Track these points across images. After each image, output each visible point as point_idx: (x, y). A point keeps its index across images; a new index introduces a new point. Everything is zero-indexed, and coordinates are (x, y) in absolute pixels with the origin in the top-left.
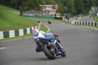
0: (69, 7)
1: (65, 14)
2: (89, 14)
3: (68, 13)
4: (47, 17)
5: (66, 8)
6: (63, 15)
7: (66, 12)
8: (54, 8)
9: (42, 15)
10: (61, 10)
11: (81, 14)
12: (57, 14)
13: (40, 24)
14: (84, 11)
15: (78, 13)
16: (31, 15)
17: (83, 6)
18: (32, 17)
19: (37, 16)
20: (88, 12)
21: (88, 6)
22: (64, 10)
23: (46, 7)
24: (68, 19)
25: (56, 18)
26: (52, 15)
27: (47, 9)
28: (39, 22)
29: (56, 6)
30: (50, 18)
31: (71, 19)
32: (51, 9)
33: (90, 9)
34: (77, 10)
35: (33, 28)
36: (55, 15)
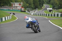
0: (30, 4)
1: (27, 8)
2: (42, 9)
3: (29, 8)
4: (16, 11)
5: (28, 5)
6: (26, 9)
7: (28, 7)
9: (13, 9)
10: (25, 6)
11: (37, 9)
12: (22, 9)
13: (11, 15)
14: (39, 7)
15: (35, 8)
17: (38, 4)
19: (9, 10)
20: (42, 7)
24: (29, 12)
25: (22, 11)
26: (19, 9)
27: (16, 5)
28: (11, 14)
29: (22, 3)
30: (17, 11)
31: (31, 12)
33: (43, 6)
34: (34, 6)
35: (6, 17)
36: (21, 9)
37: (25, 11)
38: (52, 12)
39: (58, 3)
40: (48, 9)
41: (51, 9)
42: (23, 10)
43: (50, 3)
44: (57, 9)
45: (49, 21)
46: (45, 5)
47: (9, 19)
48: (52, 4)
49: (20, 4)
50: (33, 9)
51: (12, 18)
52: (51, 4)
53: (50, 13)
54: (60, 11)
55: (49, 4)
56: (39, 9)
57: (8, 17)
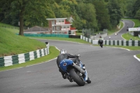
0: (89, 20)
1: (83, 30)
2: (118, 30)
3: (88, 28)
4: (58, 36)
5: (85, 22)
6: (81, 32)
7: (84, 28)
8: (67, 22)
9: (51, 32)
10: (78, 25)
11: (107, 30)
12: (73, 31)
13: (48, 45)
14: (110, 26)
16: (35, 33)
17: (109, 19)
18: (37, 36)
19: (43, 35)
20: (116, 27)
21: (116, 18)
22: (82, 25)
23: (55, 21)
24: (89, 37)
25: (71, 37)
26: (66, 33)
27: (58, 24)
28: (47, 43)
29: (71, 19)
30: (62, 36)
31: (92, 37)
32: (63, 24)
33: (118, 23)
34: (100, 25)
36: (70, 32)
37: (79, 37)
38: (139, 36)
40: (130, 29)
41: (138, 29)
42: (74, 35)
43: (136, 16)
45: (135, 56)
46: (124, 22)
47: (43, 55)
49: (66, 20)
50: (97, 31)
51: (50, 52)
52: (137, 18)
53: (135, 38)
56: (110, 30)
57: (42, 50)
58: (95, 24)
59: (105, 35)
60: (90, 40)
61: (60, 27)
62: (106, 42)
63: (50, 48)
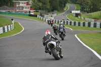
0: (44, 3)
1: (40, 11)
2: (64, 11)
3: (43, 9)
4: (21, 14)
5: (41, 4)
6: (38, 12)
8: (28, 4)
9: (16, 11)
10: (36, 6)
11: (56, 11)
13: (13, 22)
14: (59, 8)
15: (53, 9)
16: (4, 11)
17: (58, 3)
18: (5, 13)
19: (10, 13)
21: (63, 2)
22: (38, 6)
23: (19, 3)
24: (43, 16)
25: (31, 15)
26: (26, 12)
28: (12, 20)
30: (24, 14)
31: (46, 16)
32: (24, 5)
33: (65, 6)
34: (51, 7)
35: (6, 27)
36: (30, 12)
37: (36, 16)
38: (79, 17)
39: (89, 1)
40: (73, 12)
41: (78, 12)
42: (33, 14)
43: (77, 2)
44: (88, 13)
45: (76, 35)
46: (68, 5)
47: (9, 30)
48: (81, 4)
50: (49, 11)
51: (15, 28)
52: (78, 3)
53: (76, 18)
54: (93, 17)
55: (75, 3)
56: (58, 11)
57: (9, 26)
58: (48, 6)
59: (55, 15)
60: (44, 19)
61: (23, 8)
62: (55, 21)
63: (15, 23)
